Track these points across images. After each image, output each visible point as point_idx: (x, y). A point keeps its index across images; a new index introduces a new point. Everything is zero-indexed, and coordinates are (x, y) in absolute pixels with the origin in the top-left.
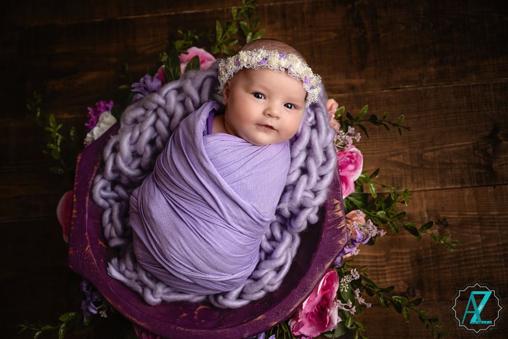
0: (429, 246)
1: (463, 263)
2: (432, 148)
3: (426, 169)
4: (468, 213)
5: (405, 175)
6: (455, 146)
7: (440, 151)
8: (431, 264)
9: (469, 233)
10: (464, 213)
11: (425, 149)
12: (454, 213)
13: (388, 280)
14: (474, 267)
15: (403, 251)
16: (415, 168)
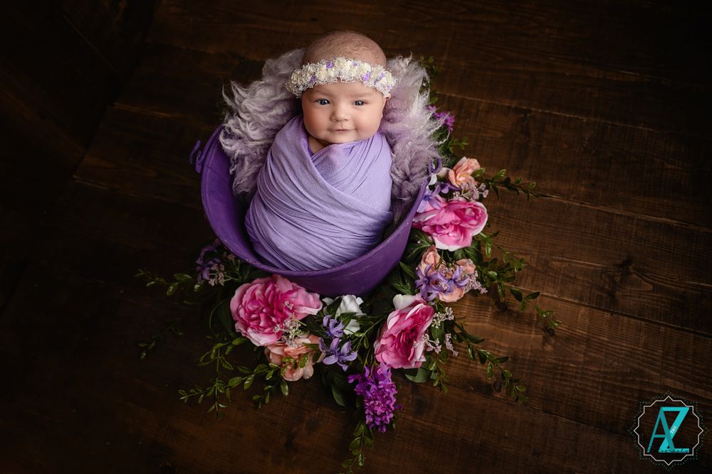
0: (530, 349)
1: (559, 376)
2: (561, 258)
3: (549, 275)
4: (578, 330)
5: (527, 275)
6: (584, 264)
7: (568, 264)
8: (526, 366)
9: (573, 349)
10: (574, 329)
11: (553, 257)
12: (564, 326)
13: (478, 367)
14: (568, 383)
15: (502, 344)
16: (538, 271)
